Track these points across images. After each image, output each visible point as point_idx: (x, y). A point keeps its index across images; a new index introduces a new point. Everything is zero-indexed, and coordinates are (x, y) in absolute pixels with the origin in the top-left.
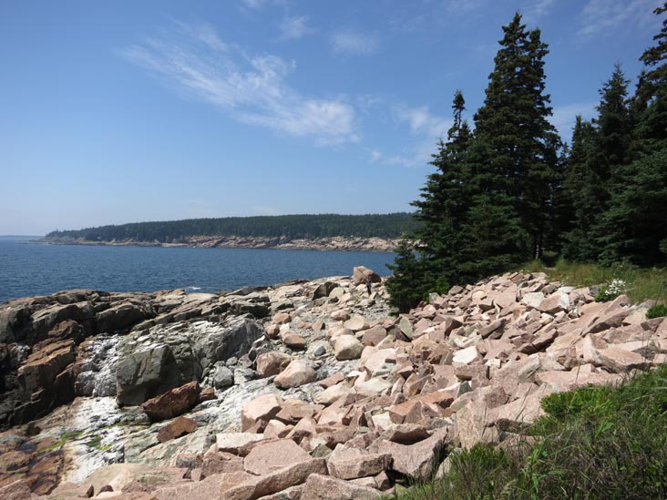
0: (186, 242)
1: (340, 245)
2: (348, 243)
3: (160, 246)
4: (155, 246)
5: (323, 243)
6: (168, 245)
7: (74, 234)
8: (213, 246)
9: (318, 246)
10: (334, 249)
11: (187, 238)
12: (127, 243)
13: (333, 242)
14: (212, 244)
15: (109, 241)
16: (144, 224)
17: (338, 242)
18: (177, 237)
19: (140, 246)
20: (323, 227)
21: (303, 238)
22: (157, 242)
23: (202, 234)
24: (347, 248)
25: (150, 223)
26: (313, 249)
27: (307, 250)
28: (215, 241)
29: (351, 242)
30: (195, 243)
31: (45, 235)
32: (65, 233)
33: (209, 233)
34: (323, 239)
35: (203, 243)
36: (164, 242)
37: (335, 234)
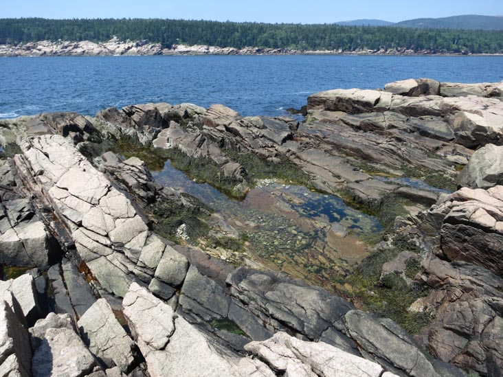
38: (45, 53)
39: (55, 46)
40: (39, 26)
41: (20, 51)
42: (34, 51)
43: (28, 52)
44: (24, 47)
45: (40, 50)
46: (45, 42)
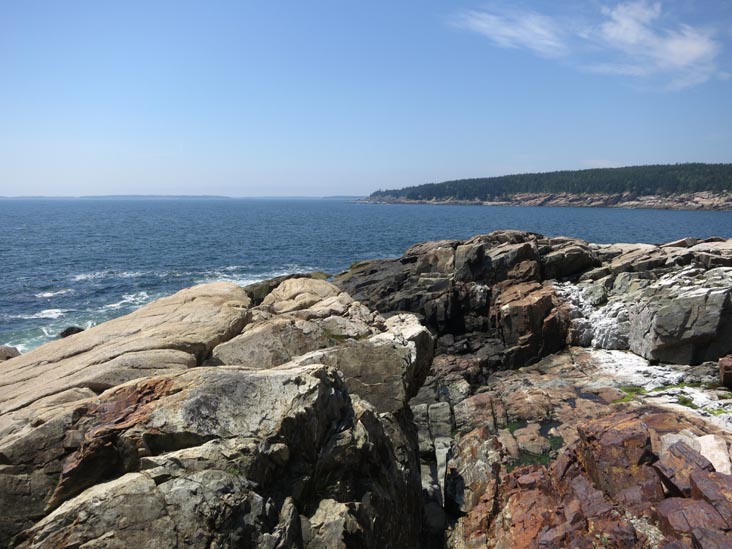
0: (509, 200)
1: (707, 203)
2: (719, 201)
3: (481, 204)
4: (477, 204)
5: (682, 200)
6: (489, 203)
7: (396, 194)
8: (540, 205)
9: (675, 205)
10: (698, 208)
11: (510, 196)
12: (447, 201)
13: (696, 199)
14: (539, 202)
15: (430, 199)
16: (465, 181)
17: (704, 199)
18: (498, 195)
19: (461, 204)
20: (682, 179)
21: (653, 194)
22: (477, 200)
23: (527, 191)
24: (717, 206)
25: (470, 180)
26: (667, 208)
27: (659, 209)
28: (542, 199)
29: (722, 200)
30: (519, 202)
31: (369, 195)
32: (388, 193)
33: (535, 190)
34: (683, 196)
35: (530, 201)
36: (485, 200)
37: (699, 188)
38: (703, 206)
39: (717, 199)
40: (699, 174)
41: (670, 203)
42: (690, 203)
43: (681, 204)
44: (677, 198)
45: (697, 202)
46: (705, 194)
